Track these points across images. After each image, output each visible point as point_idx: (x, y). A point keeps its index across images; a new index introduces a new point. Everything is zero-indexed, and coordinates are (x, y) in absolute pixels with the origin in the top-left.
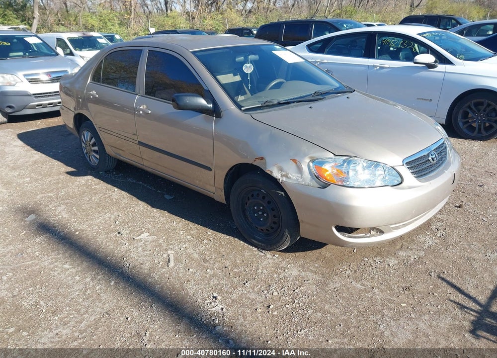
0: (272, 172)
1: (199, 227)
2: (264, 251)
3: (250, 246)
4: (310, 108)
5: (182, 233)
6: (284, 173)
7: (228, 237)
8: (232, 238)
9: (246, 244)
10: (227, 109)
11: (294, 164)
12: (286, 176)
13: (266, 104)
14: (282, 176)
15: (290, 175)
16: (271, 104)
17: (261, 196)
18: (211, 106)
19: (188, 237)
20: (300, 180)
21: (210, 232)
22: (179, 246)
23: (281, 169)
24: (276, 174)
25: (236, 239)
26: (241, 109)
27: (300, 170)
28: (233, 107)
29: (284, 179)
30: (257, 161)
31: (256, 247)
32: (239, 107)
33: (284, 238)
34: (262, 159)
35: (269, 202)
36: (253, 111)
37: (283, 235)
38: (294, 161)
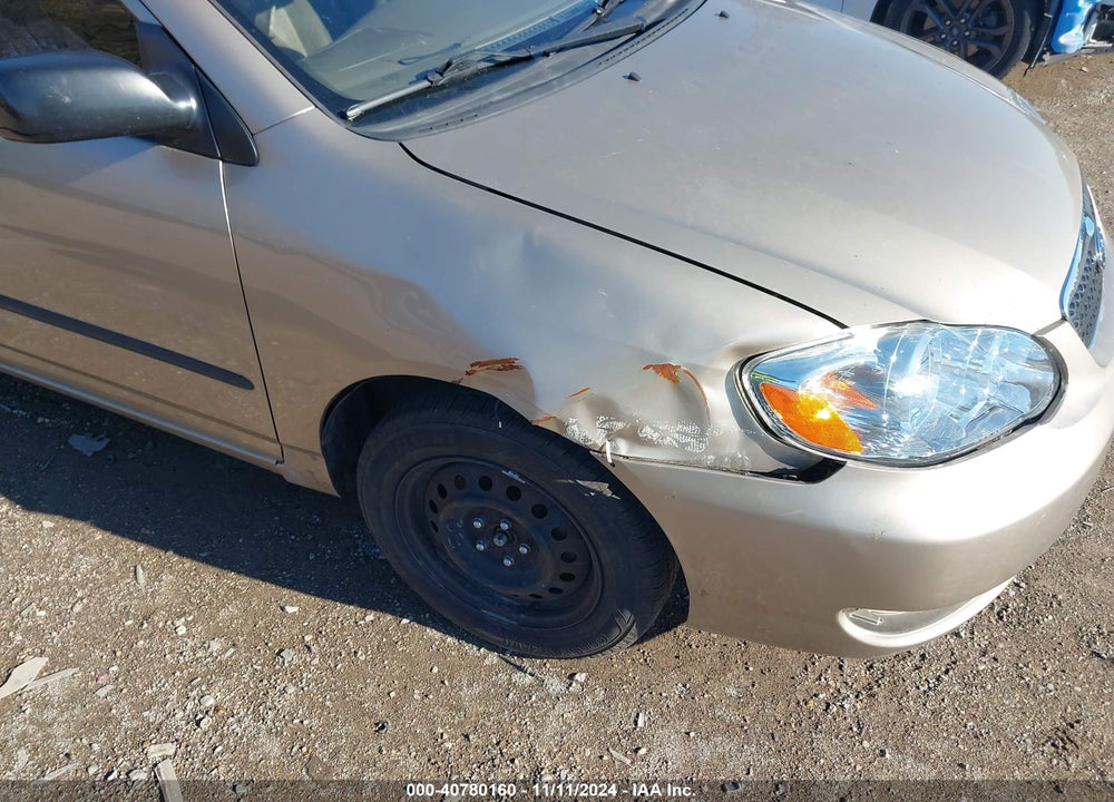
0: (563, 426)
1: (242, 582)
2: (526, 663)
3: (467, 647)
4: (631, 77)
5: (182, 631)
6: (620, 425)
7: (370, 617)
8: (389, 617)
9: (450, 639)
10: (282, 123)
11: (664, 384)
12: (634, 437)
13: (448, 75)
14: (611, 435)
15: (647, 432)
16: (467, 72)
17: (499, 489)
18: (190, 104)
19: (215, 646)
20: (696, 448)
21: (296, 604)
22: (190, 706)
23: (604, 409)
24: (584, 429)
25: (405, 621)
26: (343, 116)
27: (692, 407)
28: (304, 109)
29: (624, 448)
30: (481, 373)
31: (492, 648)
32: (336, 104)
33: (616, 633)
34: (509, 365)
35: (539, 512)
36: (399, 115)
37: (611, 624)
38: (666, 370)
